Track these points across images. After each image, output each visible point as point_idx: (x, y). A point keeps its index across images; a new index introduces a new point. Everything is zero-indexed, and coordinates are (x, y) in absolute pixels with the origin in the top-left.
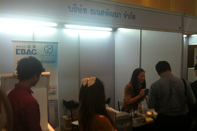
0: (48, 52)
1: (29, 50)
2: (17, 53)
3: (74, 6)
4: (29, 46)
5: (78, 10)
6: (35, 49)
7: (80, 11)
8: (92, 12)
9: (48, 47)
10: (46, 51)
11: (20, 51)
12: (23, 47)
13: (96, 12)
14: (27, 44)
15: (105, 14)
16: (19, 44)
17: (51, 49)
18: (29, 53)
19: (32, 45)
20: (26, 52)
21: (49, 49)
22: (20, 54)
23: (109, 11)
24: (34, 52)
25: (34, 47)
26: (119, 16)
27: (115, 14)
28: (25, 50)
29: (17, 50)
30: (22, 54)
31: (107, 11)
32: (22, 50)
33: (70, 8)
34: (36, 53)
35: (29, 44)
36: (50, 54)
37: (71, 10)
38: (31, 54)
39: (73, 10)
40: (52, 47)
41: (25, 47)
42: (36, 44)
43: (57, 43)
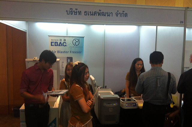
0: (75, 44)
1: (60, 43)
2: (52, 45)
3: (70, 10)
4: (61, 40)
5: (73, 13)
6: (65, 42)
7: (75, 14)
8: (86, 14)
9: (75, 40)
10: (74, 44)
11: (54, 43)
12: (56, 40)
13: (89, 13)
14: (59, 38)
15: (97, 14)
16: (53, 38)
17: (78, 42)
18: (60, 45)
19: (63, 39)
20: (58, 44)
21: (76, 42)
22: (54, 46)
23: (101, 12)
24: (64, 44)
25: (65, 40)
26: (111, 15)
27: (107, 14)
28: (57, 43)
29: (52, 43)
30: (55, 45)
31: (99, 12)
32: (55, 42)
33: (67, 12)
34: (66, 45)
35: (61, 38)
36: (77, 46)
37: (68, 13)
38: (62, 46)
39: (70, 13)
40: (79, 41)
41: (58, 40)
42: (66, 38)
43: (83, 37)
